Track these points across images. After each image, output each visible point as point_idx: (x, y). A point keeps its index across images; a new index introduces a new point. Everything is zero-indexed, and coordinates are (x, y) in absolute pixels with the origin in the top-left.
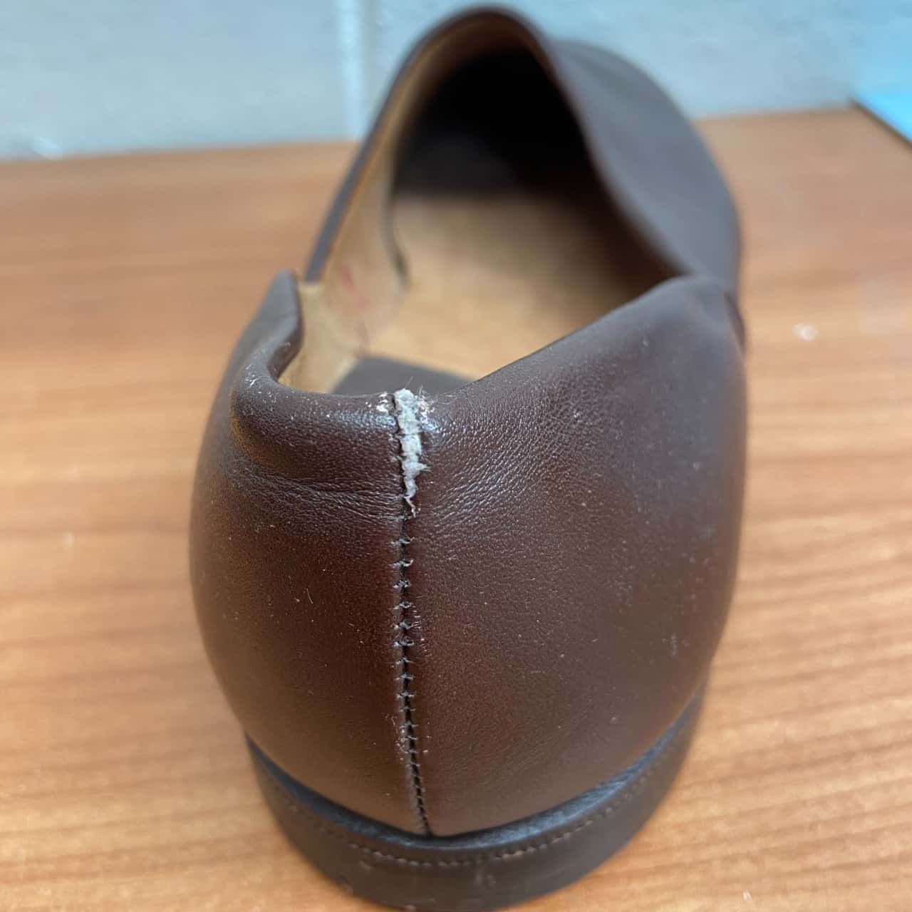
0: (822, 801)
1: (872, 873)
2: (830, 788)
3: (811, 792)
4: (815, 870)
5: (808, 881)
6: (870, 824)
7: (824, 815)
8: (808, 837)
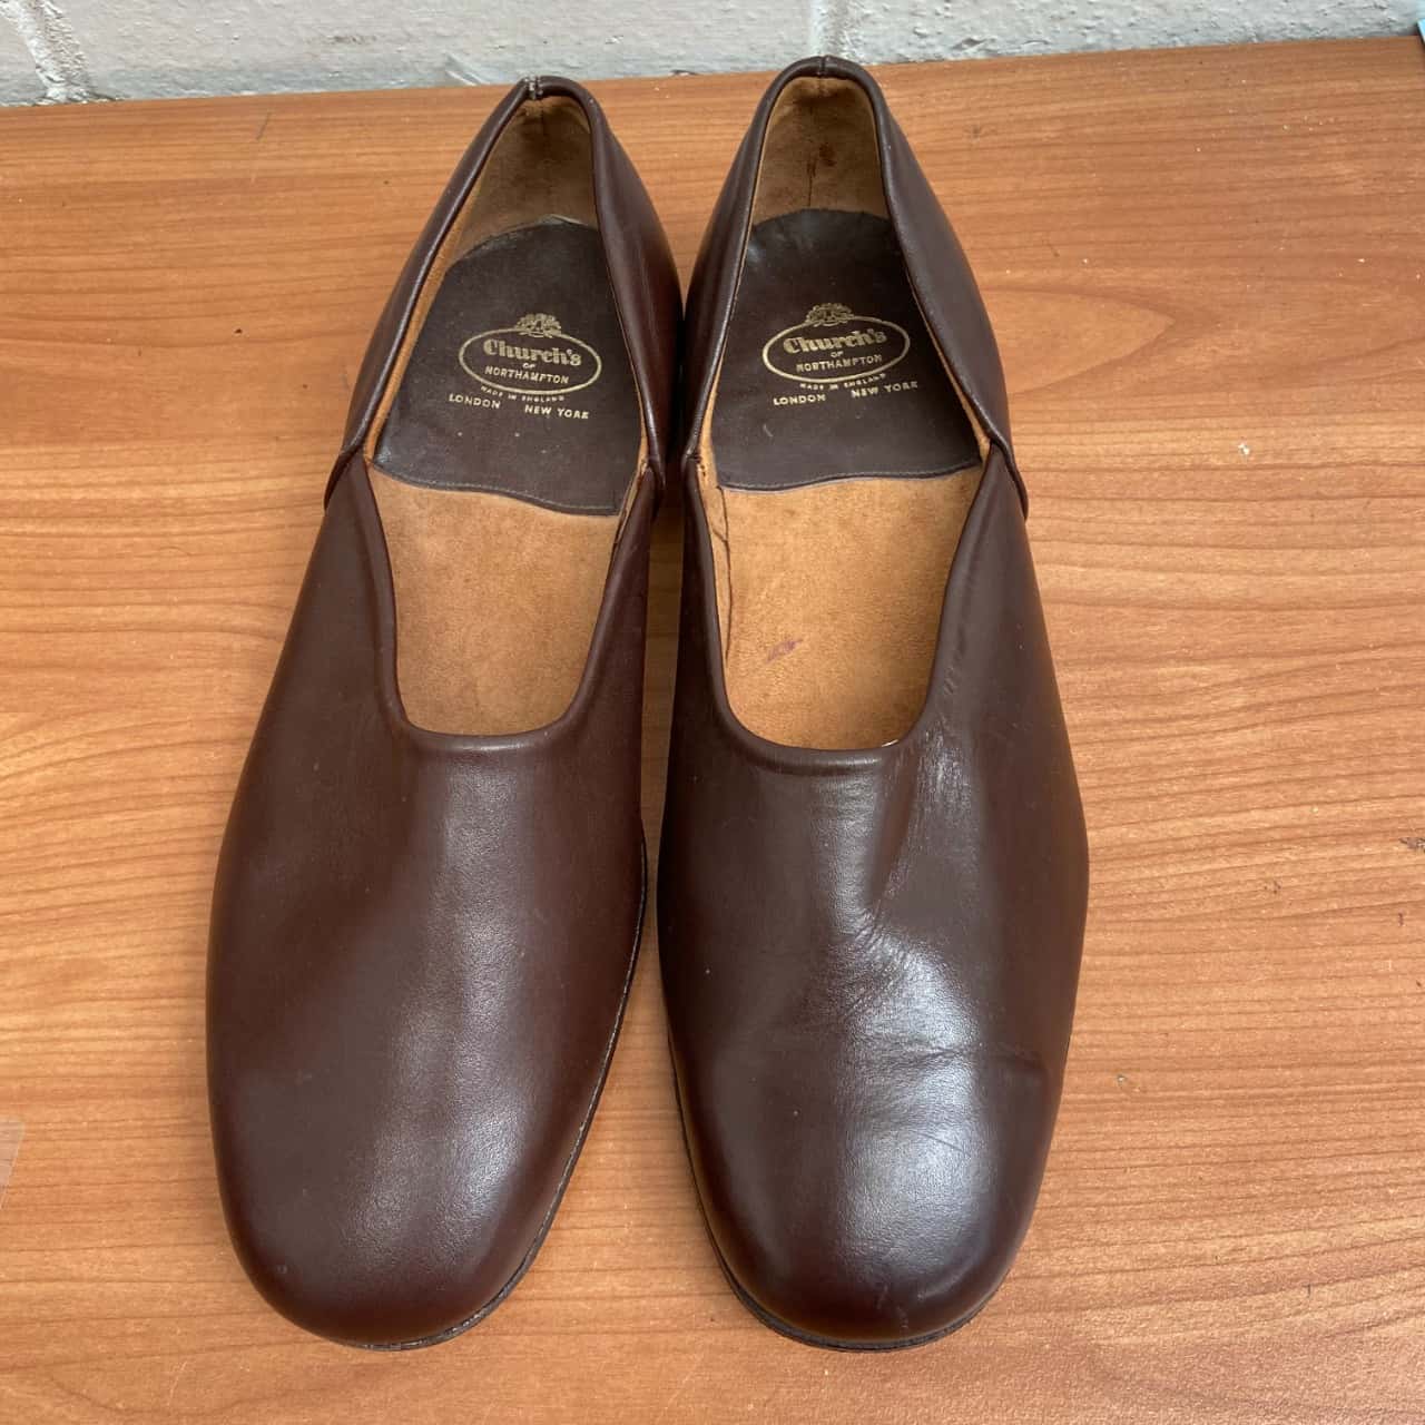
0: (1139, 881)
1: (1159, 926)
2: (1147, 873)
3: (1135, 875)
4: (1126, 921)
5: (1119, 927)
6: (1165, 897)
7: (1139, 890)
8: (1126, 901)
